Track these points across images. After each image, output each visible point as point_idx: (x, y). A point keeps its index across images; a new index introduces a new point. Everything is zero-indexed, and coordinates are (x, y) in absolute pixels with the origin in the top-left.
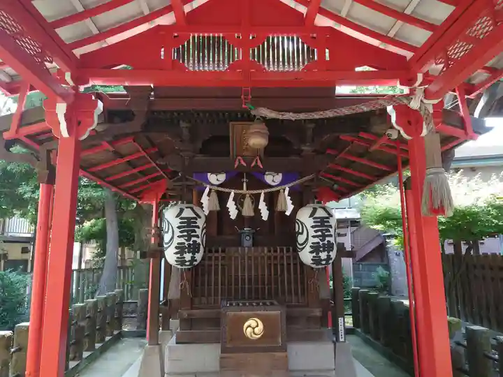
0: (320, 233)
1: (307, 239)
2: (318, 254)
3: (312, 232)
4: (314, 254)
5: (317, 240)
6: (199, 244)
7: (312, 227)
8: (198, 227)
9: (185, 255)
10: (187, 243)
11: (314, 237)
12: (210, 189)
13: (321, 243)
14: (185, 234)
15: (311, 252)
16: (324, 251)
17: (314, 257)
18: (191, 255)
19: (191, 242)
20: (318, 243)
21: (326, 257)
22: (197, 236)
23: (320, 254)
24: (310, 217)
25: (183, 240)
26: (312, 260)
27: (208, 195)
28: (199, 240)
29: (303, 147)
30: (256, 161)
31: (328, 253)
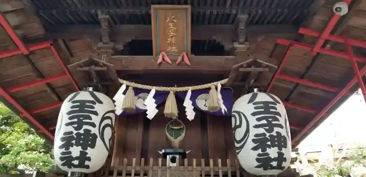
0: (264, 122)
1: (248, 131)
2: (264, 150)
3: (253, 121)
4: (260, 151)
5: (261, 131)
6: (95, 136)
7: (254, 114)
8: (96, 113)
9: (71, 149)
10: (75, 132)
11: (256, 127)
13: (268, 134)
14: (76, 120)
15: (255, 149)
16: (273, 146)
17: (259, 155)
18: (80, 148)
19: (82, 131)
20: (264, 135)
21: (276, 156)
22: (93, 125)
23: (268, 150)
24: (249, 102)
25: (70, 129)
26: (258, 160)
27: (124, 93)
28: (95, 131)
29: (236, 45)
30: (183, 56)
31: (280, 149)
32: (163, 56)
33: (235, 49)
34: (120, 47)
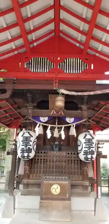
0: (88, 146)
1: (82, 148)
2: (87, 155)
3: (84, 145)
4: (85, 156)
5: (86, 149)
6: (31, 149)
7: (85, 143)
8: (31, 141)
9: (24, 154)
10: (25, 148)
11: (85, 147)
12: (40, 124)
13: (88, 151)
14: (25, 144)
15: (84, 155)
16: (90, 154)
17: (85, 157)
18: (27, 154)
19: (27, 148)
20: (87, 151)
21: (90, 157)
22: (31, 145)
23: (88, 156)
24: (84, 138)
25: (23, 147)
26: (84, 158)
27: (39, 127)
28: (31, 147)
29: (82, 106)
30: (61, 112)
31: (92, 155)
32: (53, 111)
33: (82, 108)
34: (35, 104)
